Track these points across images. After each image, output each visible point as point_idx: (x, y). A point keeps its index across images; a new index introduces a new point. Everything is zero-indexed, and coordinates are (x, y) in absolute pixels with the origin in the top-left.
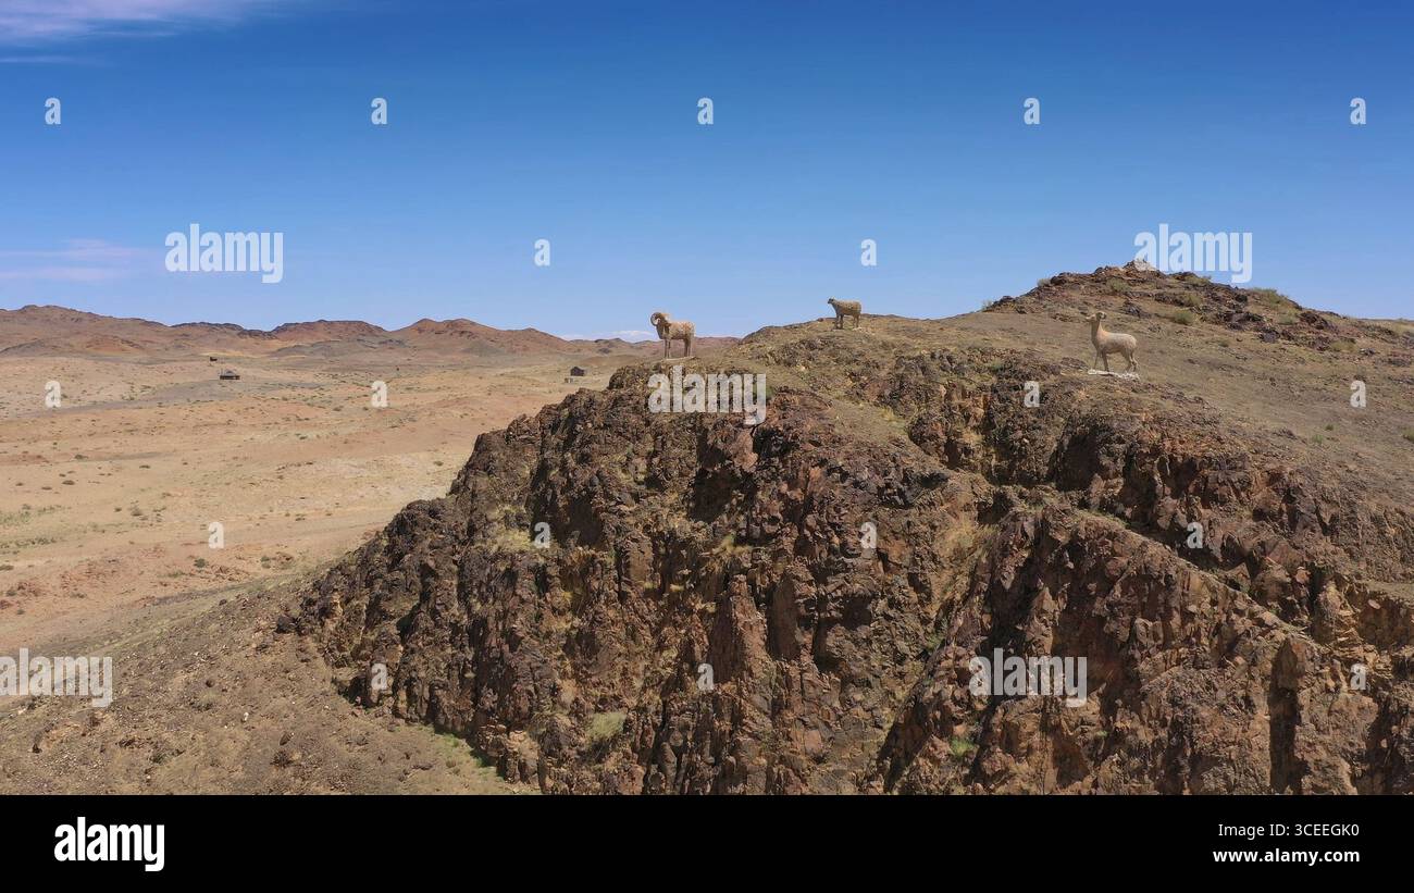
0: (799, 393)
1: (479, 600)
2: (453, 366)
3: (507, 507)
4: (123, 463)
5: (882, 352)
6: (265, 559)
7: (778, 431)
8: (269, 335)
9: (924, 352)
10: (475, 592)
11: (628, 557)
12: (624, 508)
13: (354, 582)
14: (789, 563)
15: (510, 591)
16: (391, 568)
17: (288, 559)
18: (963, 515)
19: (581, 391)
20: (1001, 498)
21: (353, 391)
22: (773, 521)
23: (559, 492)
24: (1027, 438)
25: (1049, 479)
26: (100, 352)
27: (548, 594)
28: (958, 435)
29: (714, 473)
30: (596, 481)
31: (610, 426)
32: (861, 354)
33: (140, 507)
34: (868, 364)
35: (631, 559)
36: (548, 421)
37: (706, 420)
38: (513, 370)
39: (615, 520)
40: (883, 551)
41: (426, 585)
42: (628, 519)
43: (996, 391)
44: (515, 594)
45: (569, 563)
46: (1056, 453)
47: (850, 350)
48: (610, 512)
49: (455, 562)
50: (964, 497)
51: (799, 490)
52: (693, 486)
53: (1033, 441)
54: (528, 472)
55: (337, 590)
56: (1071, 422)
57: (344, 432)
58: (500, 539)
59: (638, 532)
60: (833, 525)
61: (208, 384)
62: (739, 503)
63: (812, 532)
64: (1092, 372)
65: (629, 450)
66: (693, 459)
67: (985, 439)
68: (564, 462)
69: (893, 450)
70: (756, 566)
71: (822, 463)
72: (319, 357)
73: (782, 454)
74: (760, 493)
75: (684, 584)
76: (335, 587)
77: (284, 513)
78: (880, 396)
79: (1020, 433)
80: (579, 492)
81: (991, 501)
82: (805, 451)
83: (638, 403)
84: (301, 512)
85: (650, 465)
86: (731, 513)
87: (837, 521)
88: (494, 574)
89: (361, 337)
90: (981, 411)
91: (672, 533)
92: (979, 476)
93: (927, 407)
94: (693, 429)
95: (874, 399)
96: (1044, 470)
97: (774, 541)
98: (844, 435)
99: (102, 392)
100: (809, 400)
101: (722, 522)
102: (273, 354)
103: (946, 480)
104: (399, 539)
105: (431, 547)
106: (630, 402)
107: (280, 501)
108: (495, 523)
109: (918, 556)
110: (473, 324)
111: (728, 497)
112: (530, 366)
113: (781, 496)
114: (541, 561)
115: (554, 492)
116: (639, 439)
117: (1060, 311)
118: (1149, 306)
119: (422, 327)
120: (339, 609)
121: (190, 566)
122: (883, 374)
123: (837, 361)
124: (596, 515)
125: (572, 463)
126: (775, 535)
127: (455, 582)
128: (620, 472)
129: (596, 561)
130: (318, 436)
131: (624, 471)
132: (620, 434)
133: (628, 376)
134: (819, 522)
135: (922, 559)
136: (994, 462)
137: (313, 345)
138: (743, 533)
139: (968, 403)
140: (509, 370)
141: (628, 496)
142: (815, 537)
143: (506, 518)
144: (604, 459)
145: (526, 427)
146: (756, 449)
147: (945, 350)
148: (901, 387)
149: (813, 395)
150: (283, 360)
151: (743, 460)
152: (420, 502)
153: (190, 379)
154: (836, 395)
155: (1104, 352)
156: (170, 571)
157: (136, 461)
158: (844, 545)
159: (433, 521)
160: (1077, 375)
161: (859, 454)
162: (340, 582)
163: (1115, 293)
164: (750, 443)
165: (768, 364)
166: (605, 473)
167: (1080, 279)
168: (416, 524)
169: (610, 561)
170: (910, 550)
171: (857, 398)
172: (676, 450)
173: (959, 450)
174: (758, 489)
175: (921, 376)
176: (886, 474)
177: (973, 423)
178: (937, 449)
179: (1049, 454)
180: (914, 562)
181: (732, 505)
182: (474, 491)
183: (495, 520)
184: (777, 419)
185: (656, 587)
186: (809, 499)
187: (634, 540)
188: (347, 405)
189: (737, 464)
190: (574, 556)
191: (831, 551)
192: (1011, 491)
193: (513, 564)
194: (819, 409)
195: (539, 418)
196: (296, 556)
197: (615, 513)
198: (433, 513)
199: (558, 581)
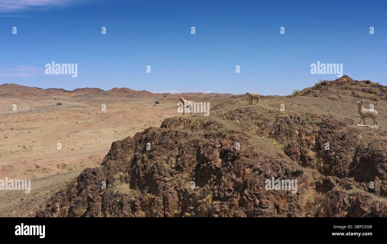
0: (238, 133)
1: (109, 212)
2: (122, 101)
3: (121, 174)
4: (23, 131)
5: (269, 114)
6: (58, 165)
7: (231, 151)
8: (72, 92)
9: (287, 115)
10: (108, 209)
11: (168, 200)
12: (166, 179)
13: (64, 199)
14: (236, 210)
15: (120, 211)
16: (78, 195)
17: (65, 165)
18: (310, 188)
19: (150, 128)
20: (327, 182)
21: (94, 108)
22: (230, 191)
23: (141, 170)
24: (338, 156)
25: (350, 175)
26: (25, 97)
27: (136, 213)
28: (306, 152)
29: (203, 167)
30: (155, 167)
31: (161, 144)
32: (261, 116)
33: (26, 146)
34: (264, 120)
35: (169, 201)
36: (138, 139)
37: (200, 143)
38: (139, 102)
39: (162, 184)
40: (277, 205)
41: (89, 205)
42: (168, 184)
43: (321, 134)
44: (122, 213)
45: (144, 200)
46: (352, 164)
47: (256, 114)
48: (161, 181)
49: (101, 196)
50: (311, 180)
51: (241, 178)
52: (195, 171)
53: (341, 158)
54: (130, 159)
55: (58, 201)
56: (358, 149)
57: (89, 121)
58: (118, 187)
59: (172, 189)
60: (256, 195)
61: (53, 106)
62: (214, 180)
63: (247, 197)
64: (359, 125)
65: (168, 154)
66: (194, 159)
67: (317, 154)
68: (143, 158)
69: (280, 160)
70: (222, 211)
71: (251, 166)
72: (85, 98)
73: (232, 161)
74: (223, 177)
75: (191, 213)
76: (58, 200)
77: (68, 148)
78: (270, 134)
79: (334, 153)
80: (149, 171)
81: (322, 182)
82: (243, 160)
83: (172, 134)
84: (73, 147)
85: (177, 161)
86: (210, 184)
87: (257, 192)
88: (115, 202)
89: (97, 93)
90: (314, 142)
91: (186, 190)
92: (316, 171)
93: (291, 139)
94: (194, 146)
95: (268, 135)
96: (348, 171)
97: (230, 199)
98: (258, 152)
99: (23, 109)
100: (242, 136)
101: (207, 188)
102: (73, 97)
103: (303, 173)
104: (81, 183)
105: (91, 190)
106: (169, 134)
107: (68, 144)
108: (117, 180)
109: (292, 207)
110: (128, 89)
111: (210, 177)
112: (144, 101)
113: (233, 180)
114: (133, 199)
115: (139, 170)
116: (173, 149)
117: (330, 96)
118: (361, 94)
119: (114, 90)
120: (59, 209)
121: (34, 168)
122: (271, 124)
123: (251, 118)
124: (155, 181)
125: (146, 159)
126: (230, 197)
127: (100, 204)
128: (165, 163)
129: (155, 200)
130: (81, 123)
131: (167, 163)
132: (165, 147)
133: (169, 123)
134: (250, 193)
135: (294, 208)
136: (322, 165)
137: (84, 95)
138: (216, 195)
139: (309, 138)
140: (138, 102)
141: (168, 174)
142: (248, 199)
143: (121, 178)
144: (158, 157)
145: (129, 141)
146: (221, 157)
147: (296, 115)
148: (279, 130)
149: (243, 133)
150: (75, 99)
151: (216, 162)
152: (89, 169)
153: (48, 105)
154: (252, 133)
155: (364, 117)
156: (28, 169)
157: (27, 130)
158: (261, 203)
159: (94, 176)
160: (352, 126)
161: (266, 162)
162: (60, 198)
163: (346, 88)
164: (218, 154)
165: (224, 119)
166: (159, 164)
167: (332, 83)
168: (87, 178)
169: (161, 201)
170: (288, 204)
171: (261, 134)
172: (188, 155)
173: (307, 159)
174: (222, 175)
175: (287, 125)
176: (278, 171)
177: (311, 147)
178: (297, 158)
179: (349, 164)
180: (290, 209)
181: (211, 181)
182: (109, 166)
183: (117, 179)
184: (230, 145)
185: (179, 213)
186: (245, 182)
187: (170, 193)
188: (92, 112)
189: (213, 164)
190: (146, 197)
191: (255, 206)
192: (332, 179)
193: (122, 200)
194: (246, 140)
195: (134, 138)
196: (68, 164)
197: (163, 181)
198: (94, 173)
199: (140, 207)
